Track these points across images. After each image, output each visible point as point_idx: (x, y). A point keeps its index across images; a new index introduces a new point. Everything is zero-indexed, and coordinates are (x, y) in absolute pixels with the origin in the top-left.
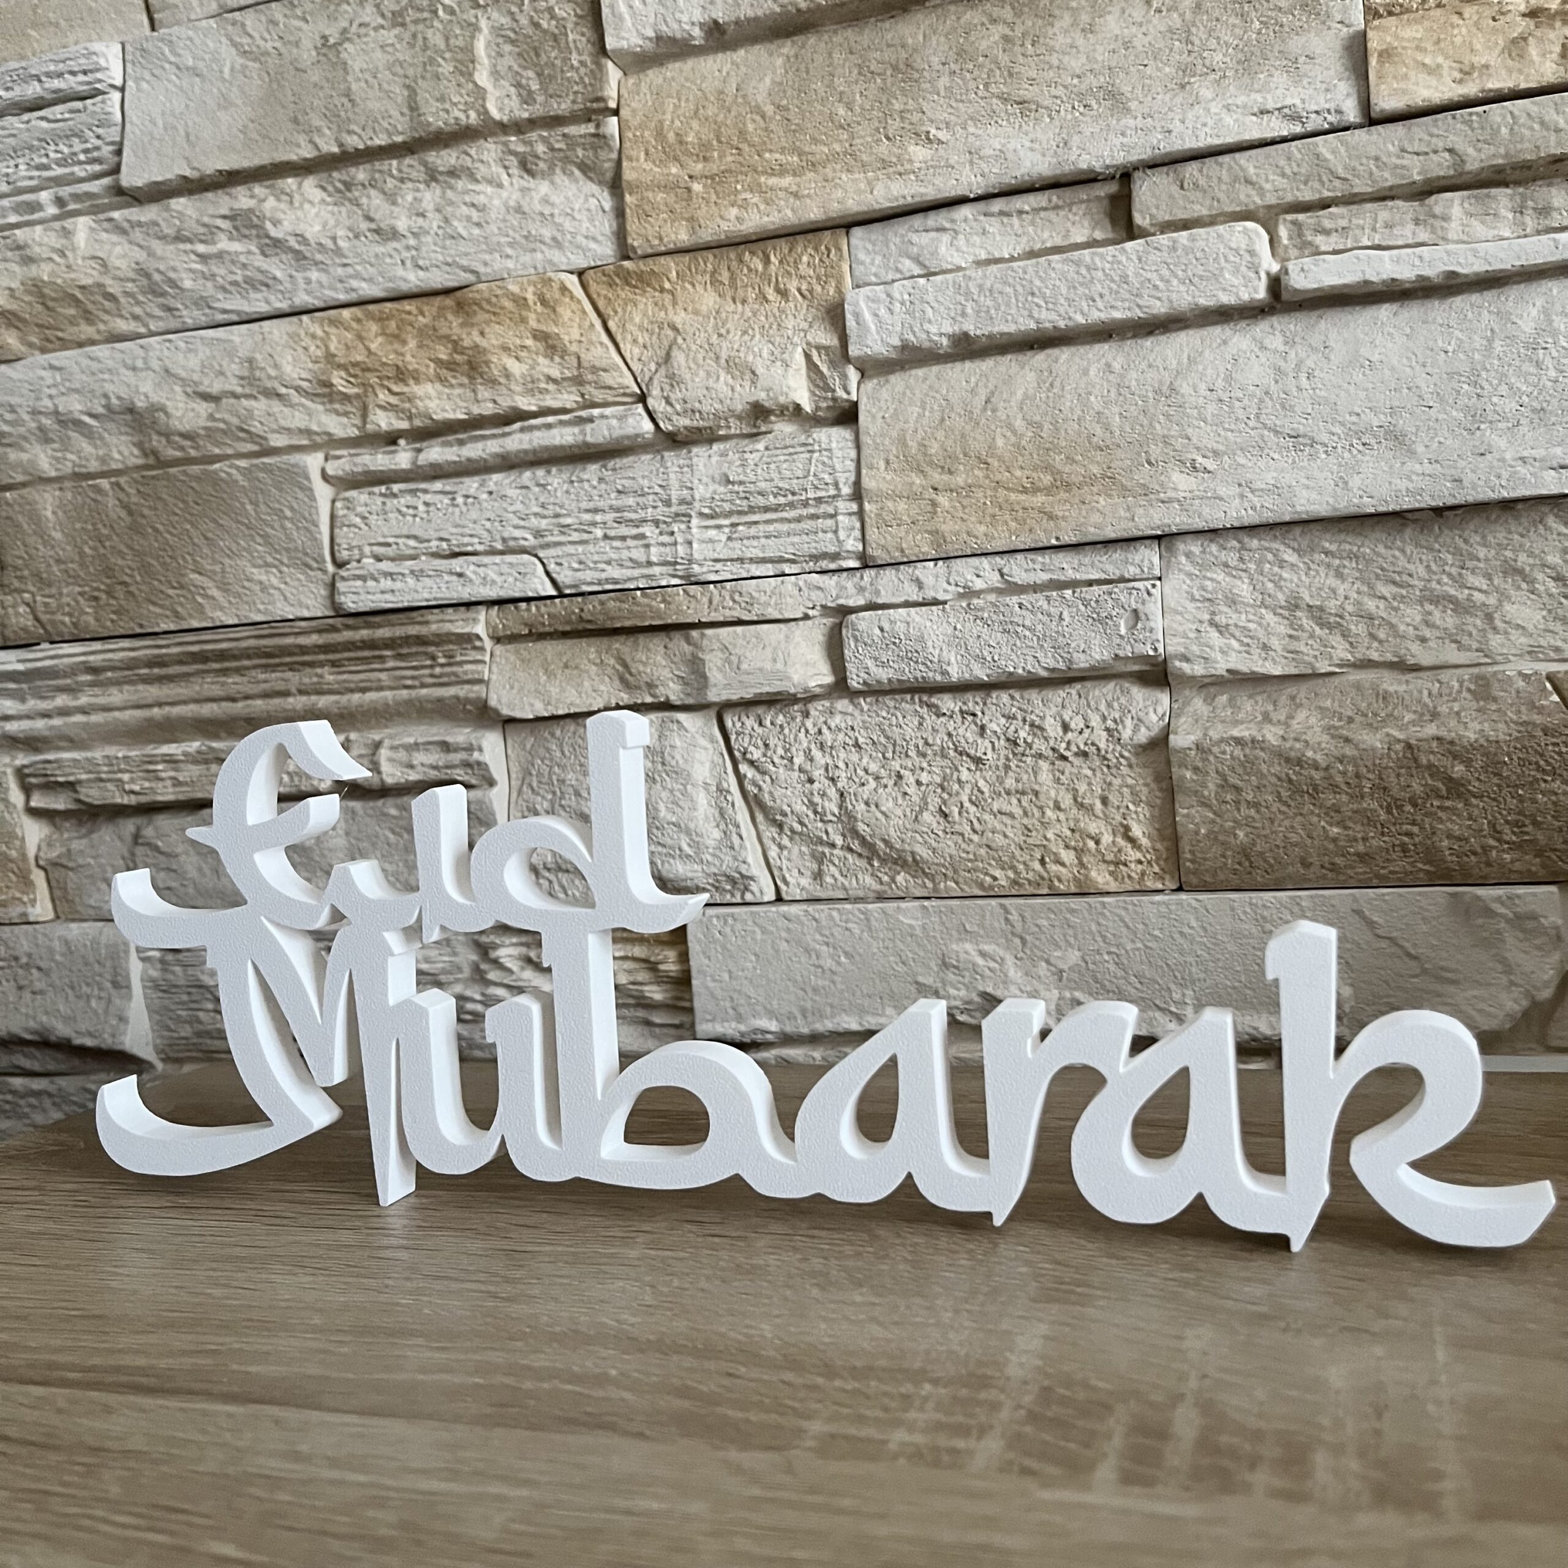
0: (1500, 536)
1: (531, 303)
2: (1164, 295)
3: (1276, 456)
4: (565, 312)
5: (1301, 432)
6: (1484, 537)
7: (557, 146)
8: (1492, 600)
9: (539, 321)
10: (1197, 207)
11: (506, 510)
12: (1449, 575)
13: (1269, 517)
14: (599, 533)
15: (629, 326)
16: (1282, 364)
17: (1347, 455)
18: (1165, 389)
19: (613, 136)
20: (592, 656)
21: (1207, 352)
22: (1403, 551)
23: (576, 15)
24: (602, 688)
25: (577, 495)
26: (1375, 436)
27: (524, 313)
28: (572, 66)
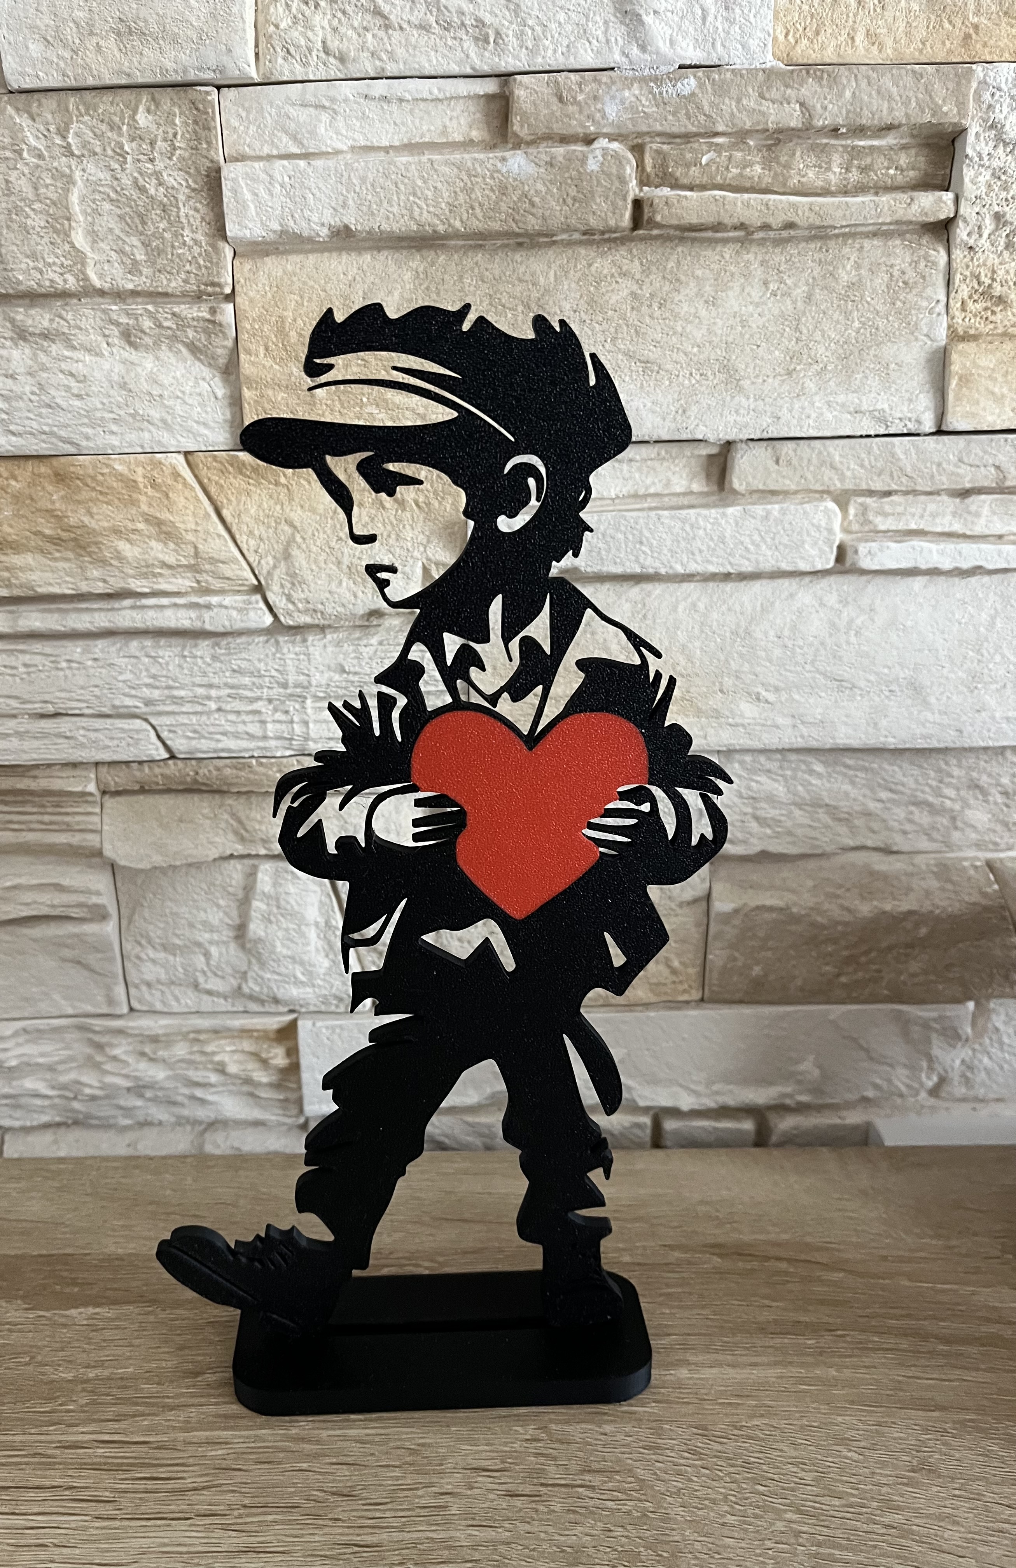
0: (971, 761)
1: (141, 486)
2: (753, 557)
3: (823, 694)
4: (179, 499)
5: (846, 676)
6: (959, 761)
7: (166, 324)
8: (957, 807)
9: (150, 505)
10: (788, 482)
11: (116, 679)
12: (930, 786)
13: (814, 744)
14: (213, 706)
15: (245, 518)
16: (837, 620)
17: (877, 699)
18: (741, 632)
19: (229, 325)
20: (206, 811)
21: (777, 603)
22: (901, 767)
23: (188, 187)
24: (217, 839)
25: (191, 670)
26: (899, 686)
27: (135, 496)
28: (184, 243)
